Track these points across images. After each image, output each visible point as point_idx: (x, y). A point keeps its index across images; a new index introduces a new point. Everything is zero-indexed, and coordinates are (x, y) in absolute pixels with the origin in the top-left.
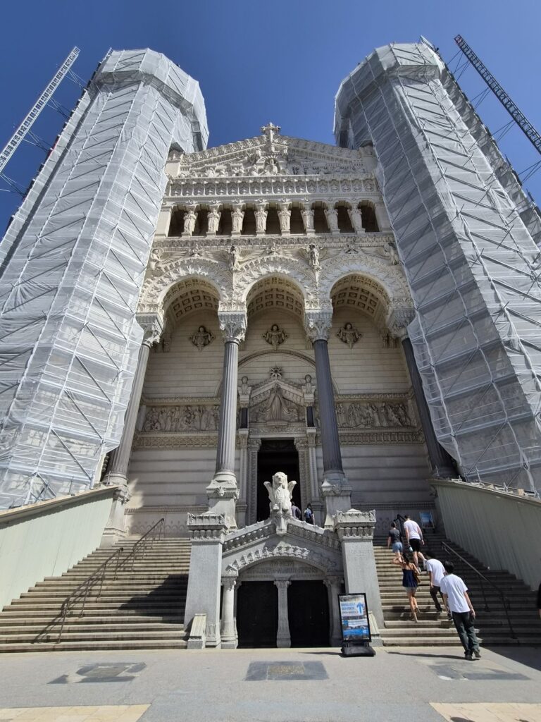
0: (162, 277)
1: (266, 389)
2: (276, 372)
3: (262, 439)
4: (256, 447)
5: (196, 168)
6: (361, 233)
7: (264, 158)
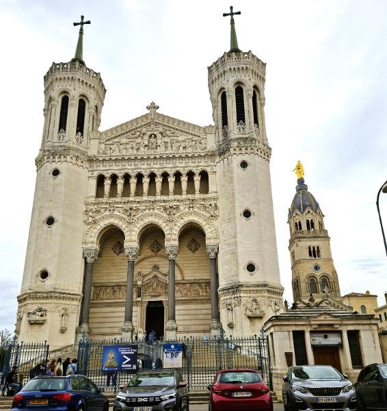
0: (96, 225)
1: (150, 277)
2: (155, 268)
3: (148, 301)
4: (145, 305)
5: (108, 143)
6: (198, 196)
7: (149, 133)
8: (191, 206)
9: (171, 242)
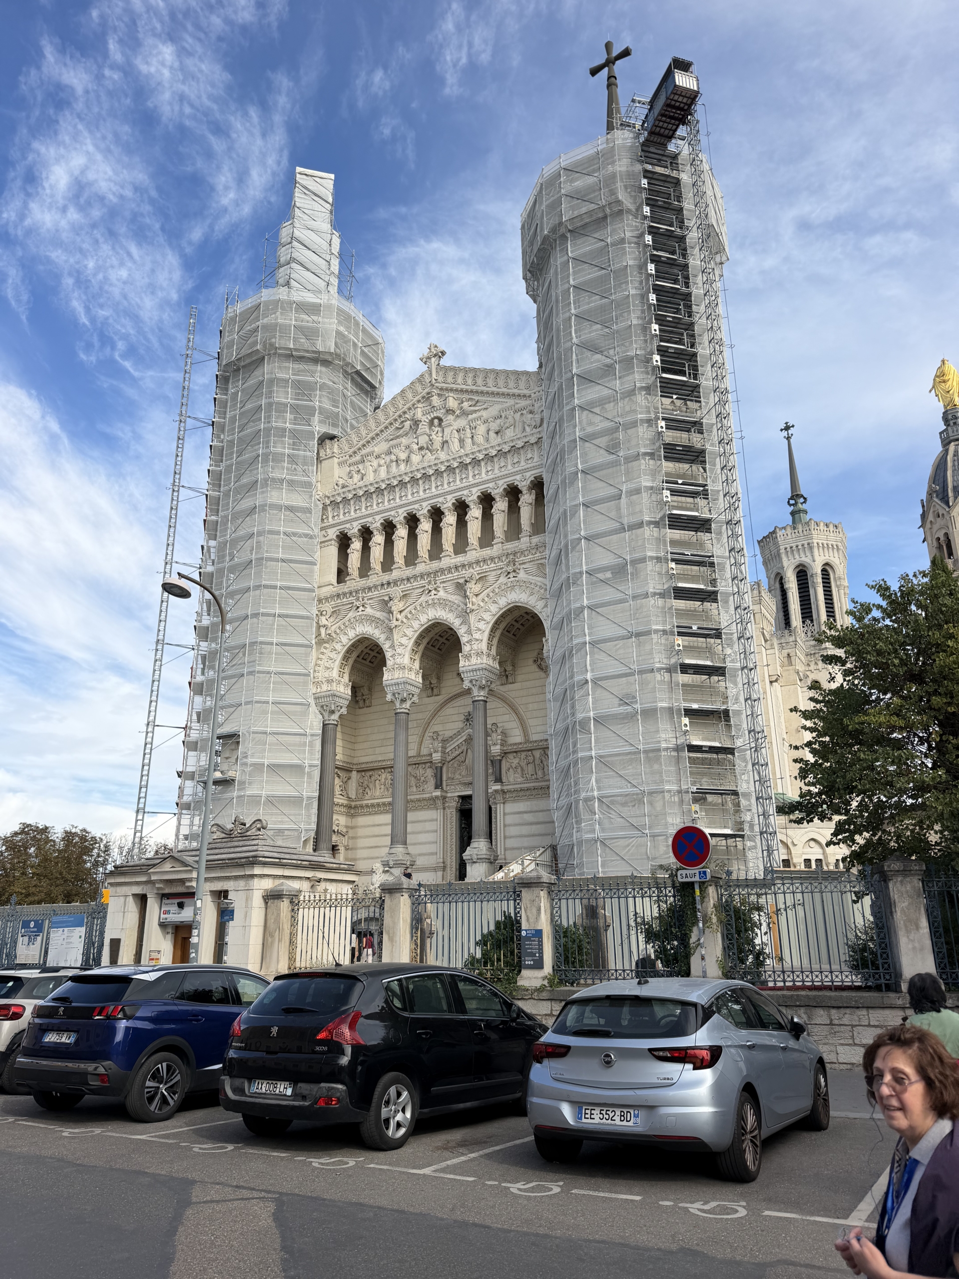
0: (334, 644)
1: (460, 741)
2: (468, 720)
3: (459, 796)
4: (454, 804)
5: (354, 459)
6: (525, 541)
7: (425, 419)
8: (510, 569)
9: (474, 660)
